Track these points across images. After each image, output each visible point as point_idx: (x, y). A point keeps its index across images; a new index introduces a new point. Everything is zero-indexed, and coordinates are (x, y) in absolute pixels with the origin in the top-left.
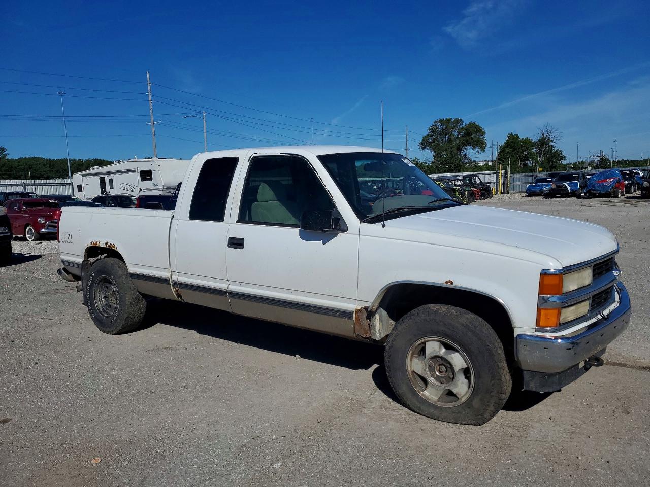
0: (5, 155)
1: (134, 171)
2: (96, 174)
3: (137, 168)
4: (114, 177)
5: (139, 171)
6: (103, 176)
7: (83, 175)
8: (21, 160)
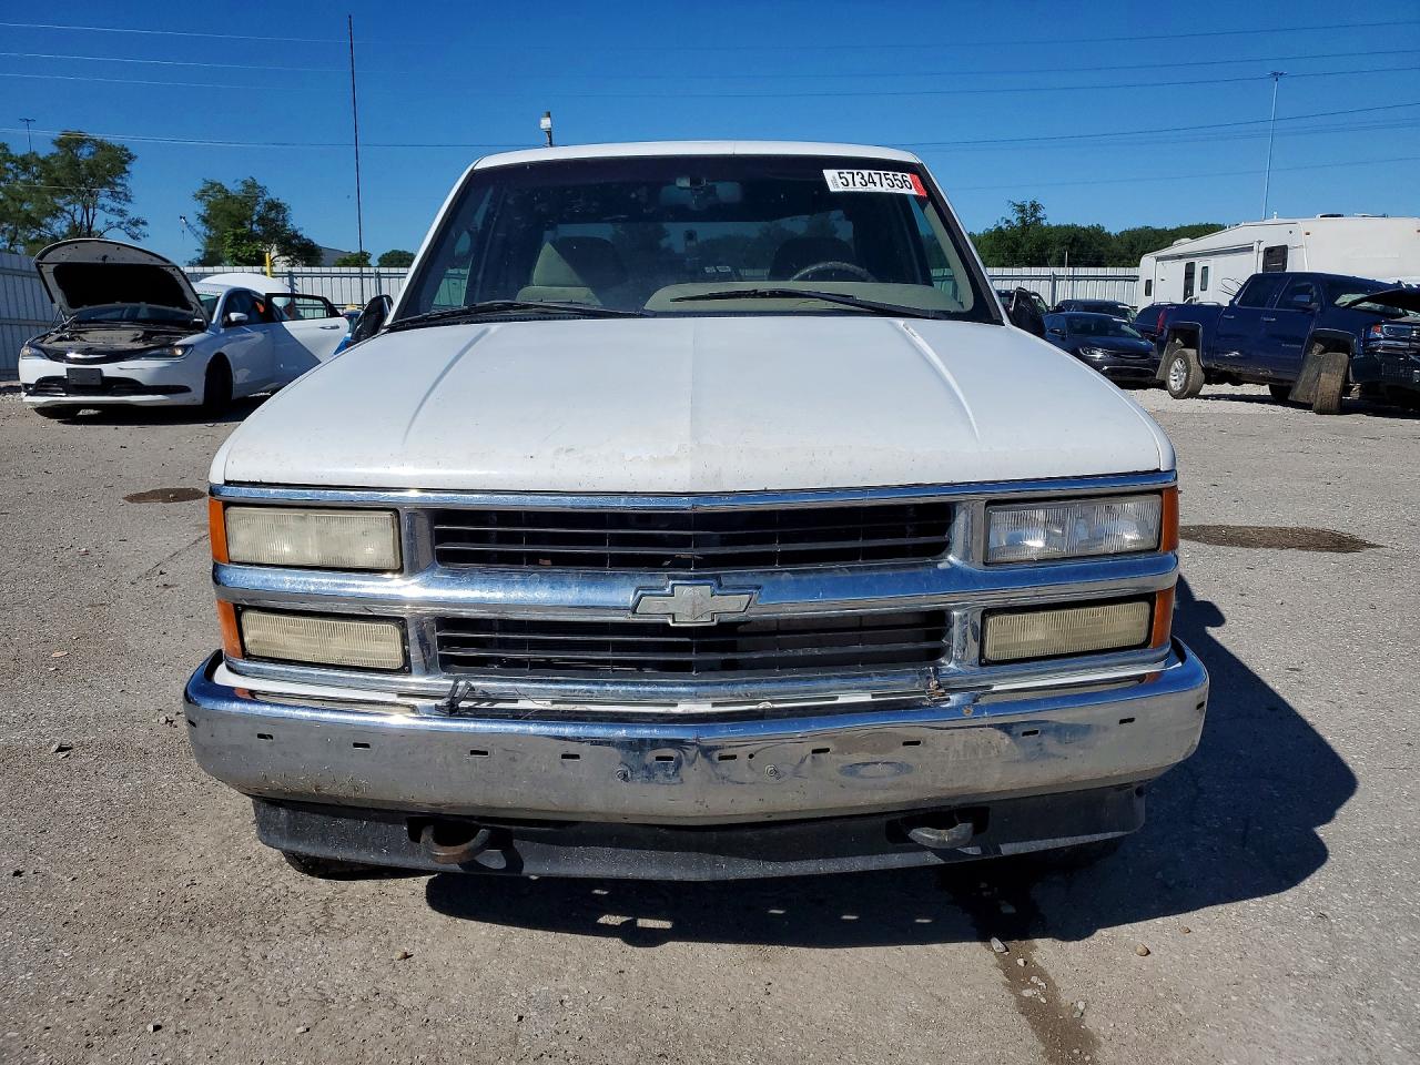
0: (1039, 219)
1: (1250, 249)
2: (1180, 257)
3: (1260, 242)
4: (1212, 262)
5: (1262, 248)
6: (1192, 260)
7: (1158, 259)
8: (1058, 227)
